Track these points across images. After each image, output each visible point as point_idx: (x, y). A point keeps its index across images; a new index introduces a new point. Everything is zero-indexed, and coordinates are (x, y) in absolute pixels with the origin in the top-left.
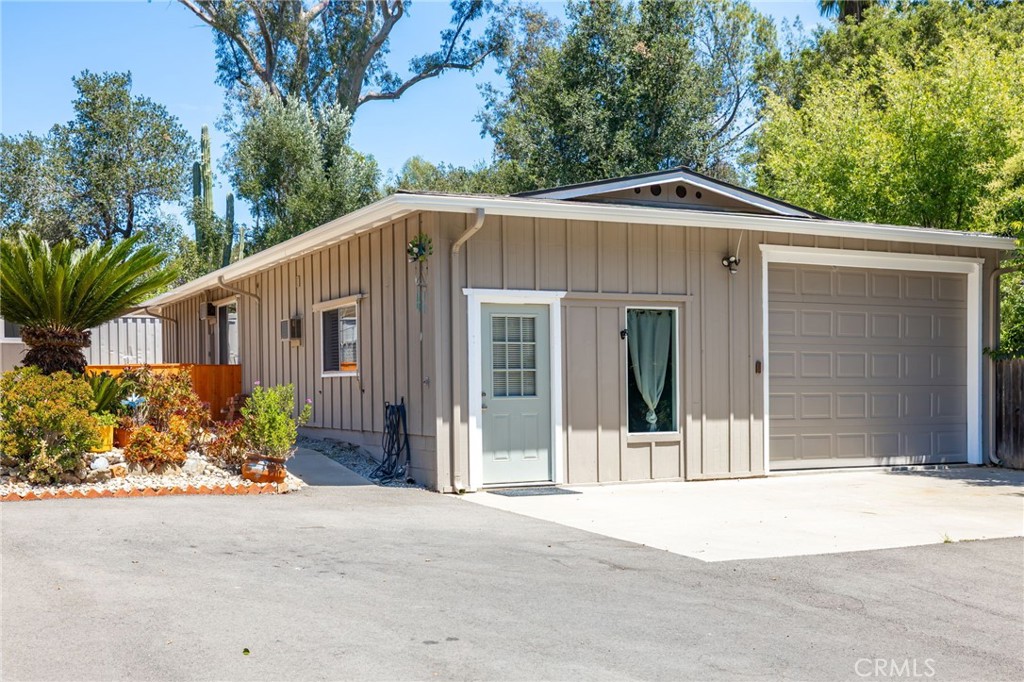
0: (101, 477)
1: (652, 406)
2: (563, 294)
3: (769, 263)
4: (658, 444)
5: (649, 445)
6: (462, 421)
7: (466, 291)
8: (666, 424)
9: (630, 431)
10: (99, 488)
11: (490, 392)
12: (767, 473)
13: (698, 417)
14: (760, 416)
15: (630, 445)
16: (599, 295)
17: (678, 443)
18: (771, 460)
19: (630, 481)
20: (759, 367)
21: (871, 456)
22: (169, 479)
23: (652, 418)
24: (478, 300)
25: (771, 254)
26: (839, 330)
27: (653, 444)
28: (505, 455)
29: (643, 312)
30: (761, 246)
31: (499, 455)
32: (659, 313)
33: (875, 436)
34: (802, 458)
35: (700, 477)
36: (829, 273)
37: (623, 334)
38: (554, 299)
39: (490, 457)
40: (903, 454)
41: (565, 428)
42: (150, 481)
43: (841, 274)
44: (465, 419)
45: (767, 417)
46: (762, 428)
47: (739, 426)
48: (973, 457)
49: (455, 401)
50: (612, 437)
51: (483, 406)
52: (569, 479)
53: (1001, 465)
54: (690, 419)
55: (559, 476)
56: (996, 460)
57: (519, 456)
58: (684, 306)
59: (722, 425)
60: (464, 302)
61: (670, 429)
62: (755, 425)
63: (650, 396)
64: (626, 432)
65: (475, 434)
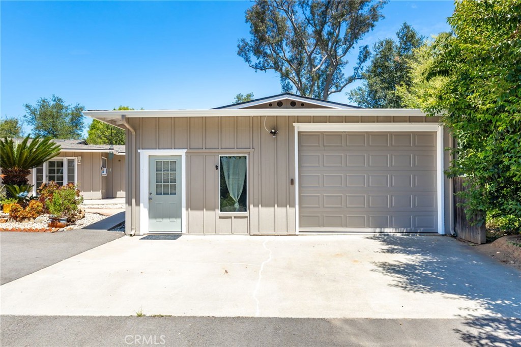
1: (236, 199)
2: (186, 150)
3: (298, 132)
4: (235, 217)
5: (231, 217)
6: (136, 205)
7: (139, 151)
8: (243, 208)
9: (221, 211)
11: (154, 192)
12: (297, 233)
13: (256, 205)
14: (293, 206)
15: (220, 217)
16: (204, 150)
17: (247, 217)
18: (300, 226)
19: (220, 234)
20: (292, 182)
21: (369, 227)
22: (24, 225)
23: (236, 205)
24: (145, 155)
25: (299, 127)
26: (347, 163)
27: (233, 218)
28: (161, 220)
29: (230, 157)
30: (294, 124)
31: (158, 220)
32: (240, 157)
33: (371, 217)
34: (324, 226)
35: (258, 233)
36: (341, 136)
37: (217, 167)
38: (182, 153)
39: (154, 221)
40: (391, 226)
41: (187, 209)
42: (13, 225)
43: (349, 135)
44: (138, 204)
45: (297, 206)
46: (294, 212)
47: (281, 211)
48: (441, 229)
49: (133, 197)
50: (211, 213)
51: (150, 199)
52: (189, 232)
53: (455, 236)
54: (251, 206)
55: (184, 231)
56: (452, 233)
57: (166, 221)
58: (249, 153)
59: (271, 210)
60: (138, 156)
61: (246, 210)
62: (290, 210)
63: (234, 195)
64: (218, 212)
65: (143, 211)
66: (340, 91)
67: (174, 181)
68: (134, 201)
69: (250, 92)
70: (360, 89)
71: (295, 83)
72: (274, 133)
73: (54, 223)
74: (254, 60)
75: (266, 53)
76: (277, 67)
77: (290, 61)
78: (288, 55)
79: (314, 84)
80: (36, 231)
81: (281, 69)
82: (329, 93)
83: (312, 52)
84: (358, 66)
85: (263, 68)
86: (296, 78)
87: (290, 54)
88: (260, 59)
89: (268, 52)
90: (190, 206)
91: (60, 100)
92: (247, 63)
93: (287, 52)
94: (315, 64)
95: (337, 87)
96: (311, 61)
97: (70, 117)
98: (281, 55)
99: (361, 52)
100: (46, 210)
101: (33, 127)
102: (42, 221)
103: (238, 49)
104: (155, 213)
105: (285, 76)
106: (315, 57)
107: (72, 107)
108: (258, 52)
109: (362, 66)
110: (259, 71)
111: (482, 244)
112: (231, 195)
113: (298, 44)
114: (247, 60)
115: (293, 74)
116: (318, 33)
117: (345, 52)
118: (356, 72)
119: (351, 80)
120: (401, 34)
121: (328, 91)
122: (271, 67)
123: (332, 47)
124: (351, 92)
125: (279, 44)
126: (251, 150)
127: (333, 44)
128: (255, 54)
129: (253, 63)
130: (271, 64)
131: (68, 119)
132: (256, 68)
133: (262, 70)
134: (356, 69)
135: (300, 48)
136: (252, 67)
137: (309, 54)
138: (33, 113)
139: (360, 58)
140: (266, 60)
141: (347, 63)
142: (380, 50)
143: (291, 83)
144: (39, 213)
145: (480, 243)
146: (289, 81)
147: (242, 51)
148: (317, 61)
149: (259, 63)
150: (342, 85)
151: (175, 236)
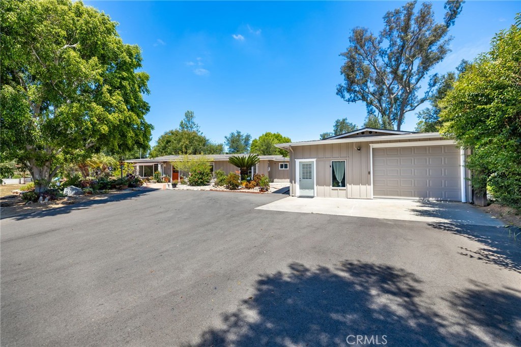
0: (239, 189)
1: (340, 181)
2: (316, 159)
3: (372, 148)
4: (340, 190)
5: (338, 190)
7: (295, 160)
8: (344, 185)
9: (333, 186)
10: (239, 191)
11: (302, 178)
12: (372, 198)
13: (350, 184)
14: (370, 185)
15: (332, 190)
16: (324, 159)
17: (345, 190)
18: (374, 195)
19: (333, 197)
20: (369, 173)
21: (415, 197)
22: (251, 190)
23: (340, 184)
24: (298, 161)
26: (401, 163)
29: (337, 162)
30: (370, 144)
31: (304, 190)
32: (342, 162)
33: (416, 191)
35: (351, 198)
36: (397, 149)
37: (330, 166)
38: (314, 160)
39: (301, 190)
41: (317, 186)
42: (247, 190)
44: (295, 183)
45: (372, 185)
46: (370, 188)
47: (363, 187)
48: (463, 200)
49: (292, 179)
50: (328, 188)
51: (300, 181)
52: (317, 196)
53: (472, 203)
54: (348, 185)
55: (315, 195)
56: (471, 201)
57: (307, 190)
58: (346, 160)
59: (358, 187)
60: (295, 162)
61: (345, 186)
62: (368, 187)
63: (339, 179)
64: (331, 187)
65: (297, 186)
66: (414, 109)
67: (310, 173)
68: (293, 181)
69: (345, 118)
70: (428, 109)
71: (377, 108)
72: (359, 150)
73: (262, 190)
74: (347, 96)
75: (356, 91)
76: (364, 98)
77: (374, 94)
78: (371, 90)
79: (392, 107)
80: (256, 193)
81: (367, 100)
82: (404, 111)
83: (391, 84)
84: (428, 90)
85: (354, 100)
86: (378, 105)
87: (374, 88)
88: (352, 95)
89: (357, 89)
90: (318, 184)
91: (240, 132)
92: (342, 99)
93: (371, 87)
94: (393, 92)
95: (411, 106)
96: (390, 91)
97: (244, 140)
98: (367, 90)
99: (431, 79)
100: (257, 185)
101: (228, 147)
102: (257, 189)
103: (337, 91)
104: (302, 187)
105: (370, 104)
106: (394, 87)
107: (245, 135)
108: (349, 90)
109: (432, 90)
110: (350, 103)
111: (484, 206)
112: (338, 179)
113: (380, 82)
114: (343, 97)
115: (376, 102)
116: (395, 72)
117: (418, 80)
118: (427, 94)
119: (422, 101)
120: (460, 68)
121: (404, 110)
122: (360, 99)
123: (406, 80)
124: (420, 113)
125: (365, 84)
126: (348, 158)
127: (407, 78)
128: (348, 92)
129: (347, 98)
130: (360, 97)
131: (243, 142)
132: (349, 101)
133: (352, 102)
134: (428, 92)
135: (381, 84)
136: (346, 101)
137: (388, 86)
138: (228, 140)
139: (430, 84)
140: (356, 95)
141: (420, 87)
142: (443, 81)
143: (374, 108)
144: (255, 186)
145: (483, 205)
146: (373, 107)
147: (340, 92)
148: (396, 89)
149: (351, 98)
150: (416, 105)
151: (312, 197)
